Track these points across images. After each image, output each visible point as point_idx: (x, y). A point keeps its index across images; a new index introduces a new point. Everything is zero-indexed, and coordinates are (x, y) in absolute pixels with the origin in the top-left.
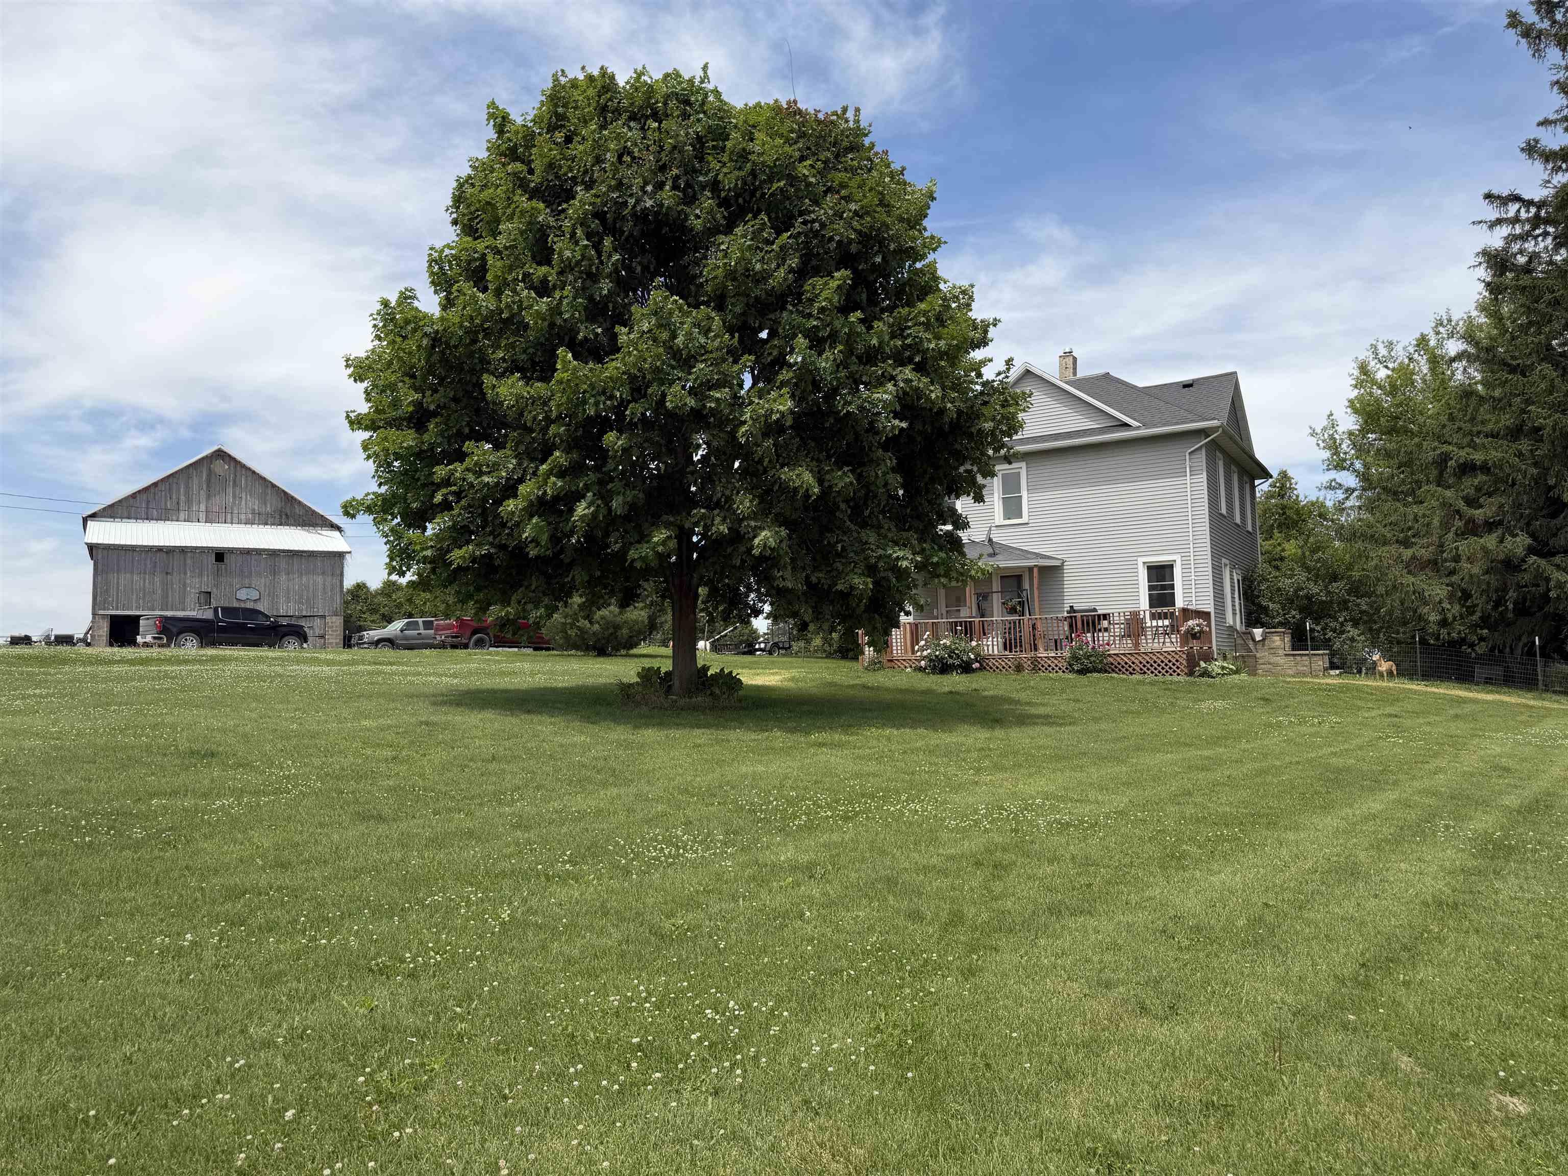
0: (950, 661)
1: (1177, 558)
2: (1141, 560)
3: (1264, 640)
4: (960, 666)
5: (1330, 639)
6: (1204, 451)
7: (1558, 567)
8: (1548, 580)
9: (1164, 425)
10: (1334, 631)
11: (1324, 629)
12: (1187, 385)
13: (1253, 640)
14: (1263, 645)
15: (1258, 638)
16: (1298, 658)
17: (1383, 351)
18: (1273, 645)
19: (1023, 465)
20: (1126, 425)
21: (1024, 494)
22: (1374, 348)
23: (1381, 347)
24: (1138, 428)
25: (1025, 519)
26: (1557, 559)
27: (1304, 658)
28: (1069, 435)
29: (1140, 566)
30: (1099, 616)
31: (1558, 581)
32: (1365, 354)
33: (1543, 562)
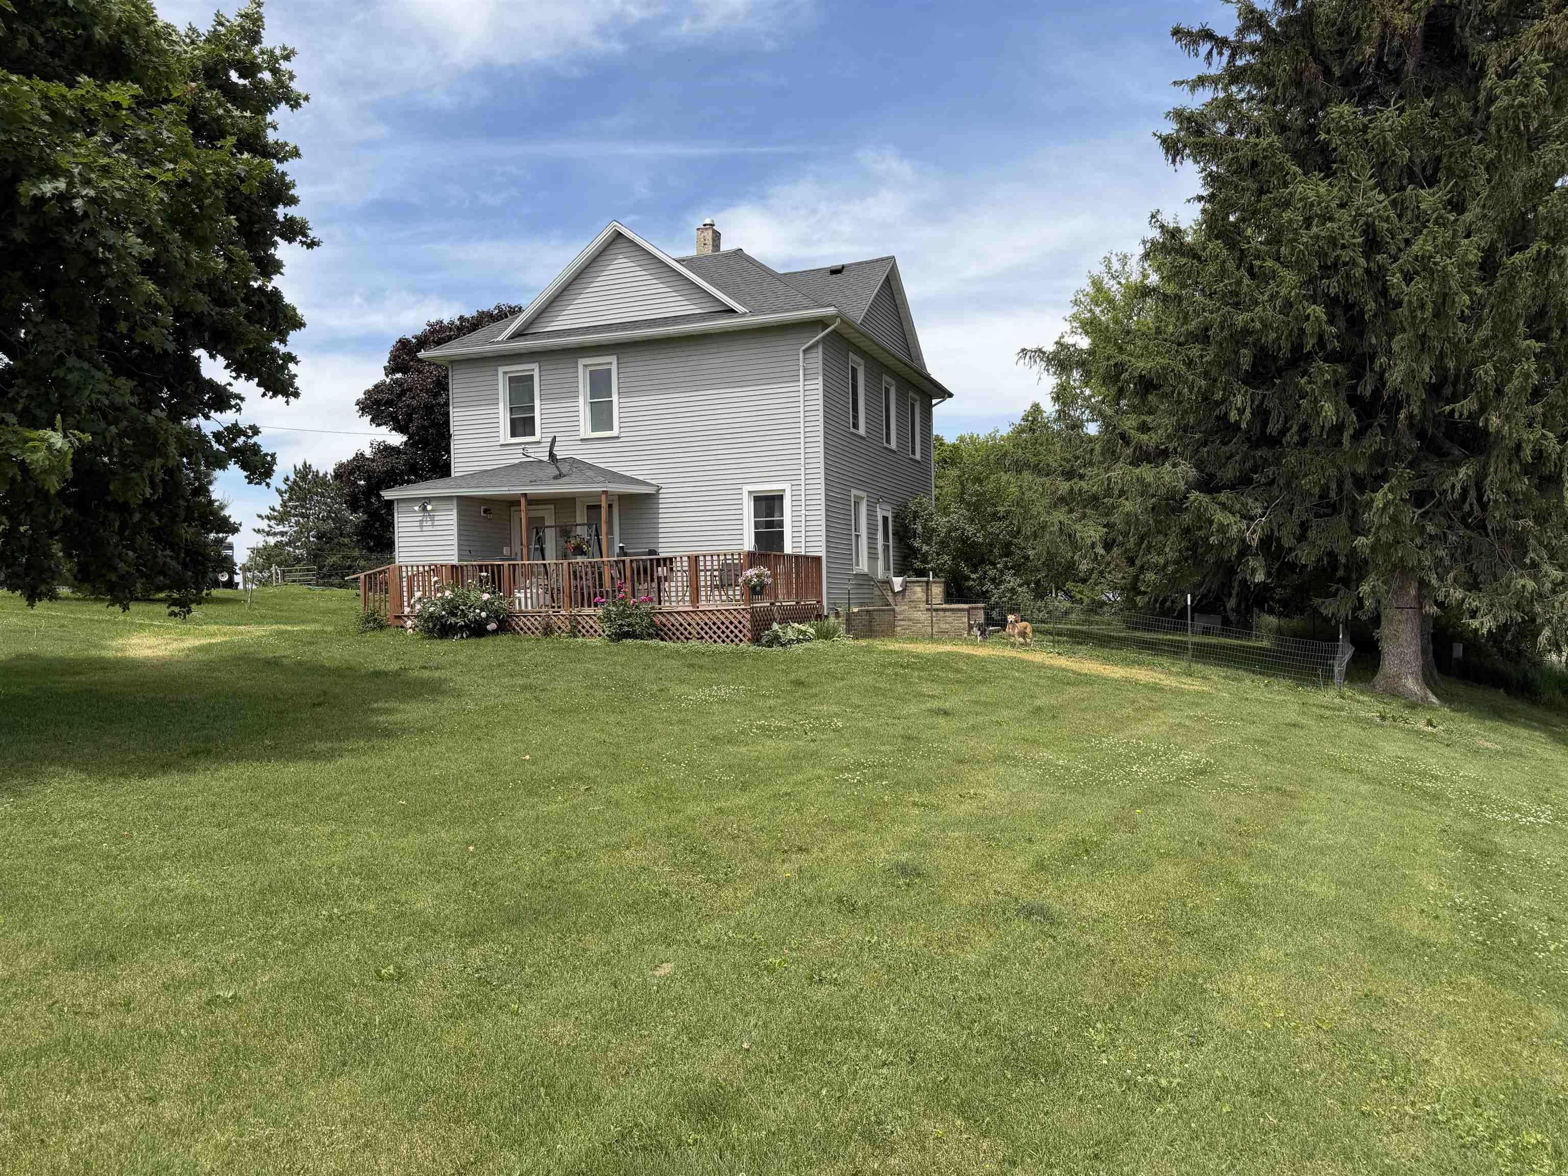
0: (453, 620)
1: (786, 486)
2: (747, 488)
3: (904, 591)
4: (467, 626)
5: (987, 591)
6: (820, 349)
7: (1223, 506)
8: (1211, 522)
9: (774, 312)
10: (993, 580)
11: (981, 579)
12: (836, 271)
13: (892, 591)
14: (904, 596)
15: (897, 588)
16: (941, 613)
17: (1116, 266)
18: (914, 598)
19: (613, 359)
20: (732, 311)
21: (615, 398)
22: (1107, 262)
23: (1114, 259)
24: (744, 314)
25: (615, 432)
26: (1223, 497)
27: (948, 614)
28: (665, 321)
29: (745, 495)
30: (658, 560)
31: (1221, 525)
32: (1098, 269)
33: (1204, 498)
